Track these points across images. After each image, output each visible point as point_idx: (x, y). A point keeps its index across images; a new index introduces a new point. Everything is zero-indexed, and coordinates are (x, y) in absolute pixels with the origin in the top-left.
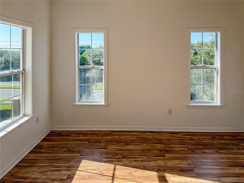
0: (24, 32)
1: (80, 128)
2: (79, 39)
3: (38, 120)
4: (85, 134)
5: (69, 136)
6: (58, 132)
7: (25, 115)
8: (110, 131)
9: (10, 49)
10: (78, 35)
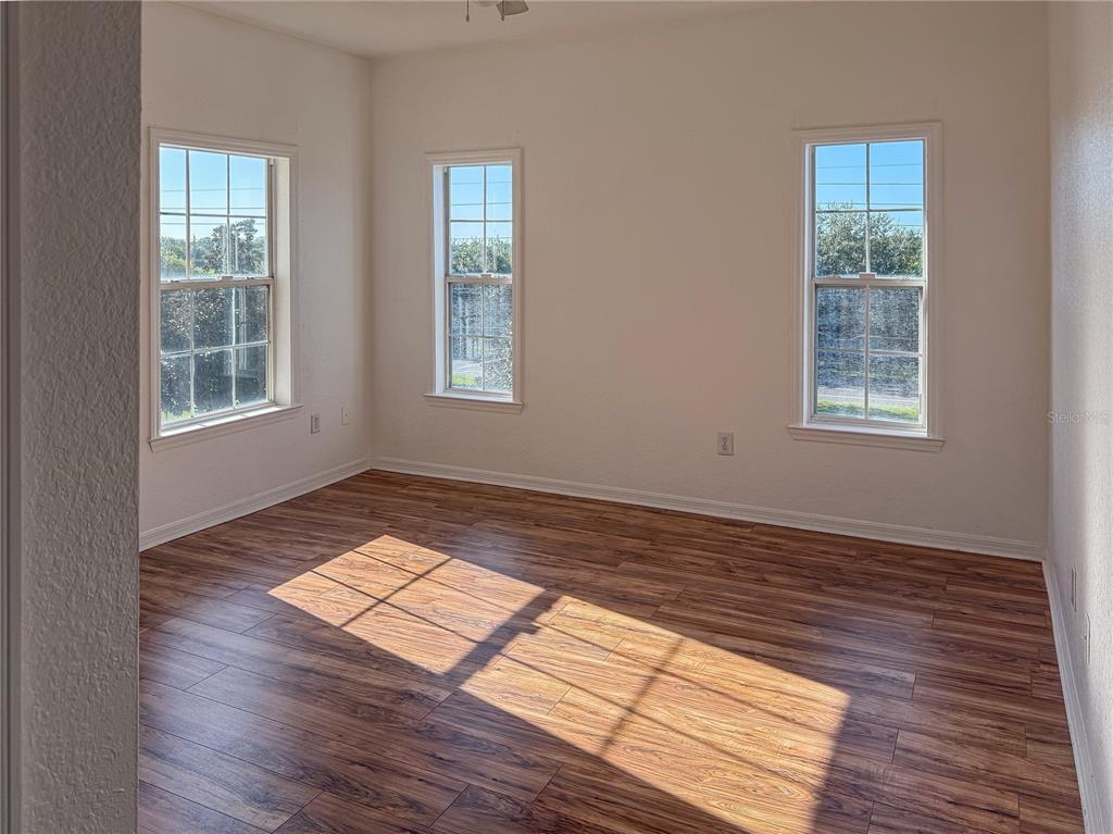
0: (271, 171)
1: (424, 467)
2: (452, 201)
3: (314, 423)
4: (431, 483)
5: (404, 486)
6: (384, 474)
7: (275, 403)
8: (527, 492)
9: (228, 216)
10: (446, 176)
